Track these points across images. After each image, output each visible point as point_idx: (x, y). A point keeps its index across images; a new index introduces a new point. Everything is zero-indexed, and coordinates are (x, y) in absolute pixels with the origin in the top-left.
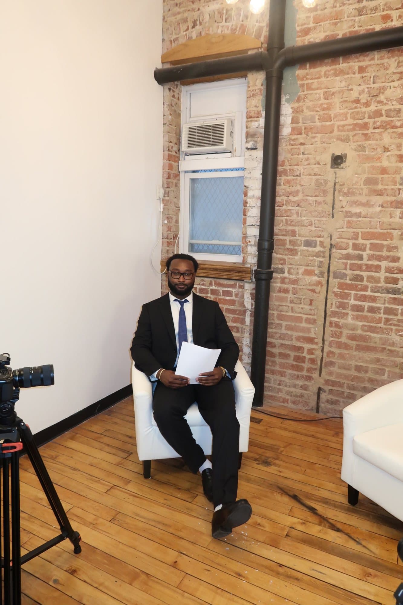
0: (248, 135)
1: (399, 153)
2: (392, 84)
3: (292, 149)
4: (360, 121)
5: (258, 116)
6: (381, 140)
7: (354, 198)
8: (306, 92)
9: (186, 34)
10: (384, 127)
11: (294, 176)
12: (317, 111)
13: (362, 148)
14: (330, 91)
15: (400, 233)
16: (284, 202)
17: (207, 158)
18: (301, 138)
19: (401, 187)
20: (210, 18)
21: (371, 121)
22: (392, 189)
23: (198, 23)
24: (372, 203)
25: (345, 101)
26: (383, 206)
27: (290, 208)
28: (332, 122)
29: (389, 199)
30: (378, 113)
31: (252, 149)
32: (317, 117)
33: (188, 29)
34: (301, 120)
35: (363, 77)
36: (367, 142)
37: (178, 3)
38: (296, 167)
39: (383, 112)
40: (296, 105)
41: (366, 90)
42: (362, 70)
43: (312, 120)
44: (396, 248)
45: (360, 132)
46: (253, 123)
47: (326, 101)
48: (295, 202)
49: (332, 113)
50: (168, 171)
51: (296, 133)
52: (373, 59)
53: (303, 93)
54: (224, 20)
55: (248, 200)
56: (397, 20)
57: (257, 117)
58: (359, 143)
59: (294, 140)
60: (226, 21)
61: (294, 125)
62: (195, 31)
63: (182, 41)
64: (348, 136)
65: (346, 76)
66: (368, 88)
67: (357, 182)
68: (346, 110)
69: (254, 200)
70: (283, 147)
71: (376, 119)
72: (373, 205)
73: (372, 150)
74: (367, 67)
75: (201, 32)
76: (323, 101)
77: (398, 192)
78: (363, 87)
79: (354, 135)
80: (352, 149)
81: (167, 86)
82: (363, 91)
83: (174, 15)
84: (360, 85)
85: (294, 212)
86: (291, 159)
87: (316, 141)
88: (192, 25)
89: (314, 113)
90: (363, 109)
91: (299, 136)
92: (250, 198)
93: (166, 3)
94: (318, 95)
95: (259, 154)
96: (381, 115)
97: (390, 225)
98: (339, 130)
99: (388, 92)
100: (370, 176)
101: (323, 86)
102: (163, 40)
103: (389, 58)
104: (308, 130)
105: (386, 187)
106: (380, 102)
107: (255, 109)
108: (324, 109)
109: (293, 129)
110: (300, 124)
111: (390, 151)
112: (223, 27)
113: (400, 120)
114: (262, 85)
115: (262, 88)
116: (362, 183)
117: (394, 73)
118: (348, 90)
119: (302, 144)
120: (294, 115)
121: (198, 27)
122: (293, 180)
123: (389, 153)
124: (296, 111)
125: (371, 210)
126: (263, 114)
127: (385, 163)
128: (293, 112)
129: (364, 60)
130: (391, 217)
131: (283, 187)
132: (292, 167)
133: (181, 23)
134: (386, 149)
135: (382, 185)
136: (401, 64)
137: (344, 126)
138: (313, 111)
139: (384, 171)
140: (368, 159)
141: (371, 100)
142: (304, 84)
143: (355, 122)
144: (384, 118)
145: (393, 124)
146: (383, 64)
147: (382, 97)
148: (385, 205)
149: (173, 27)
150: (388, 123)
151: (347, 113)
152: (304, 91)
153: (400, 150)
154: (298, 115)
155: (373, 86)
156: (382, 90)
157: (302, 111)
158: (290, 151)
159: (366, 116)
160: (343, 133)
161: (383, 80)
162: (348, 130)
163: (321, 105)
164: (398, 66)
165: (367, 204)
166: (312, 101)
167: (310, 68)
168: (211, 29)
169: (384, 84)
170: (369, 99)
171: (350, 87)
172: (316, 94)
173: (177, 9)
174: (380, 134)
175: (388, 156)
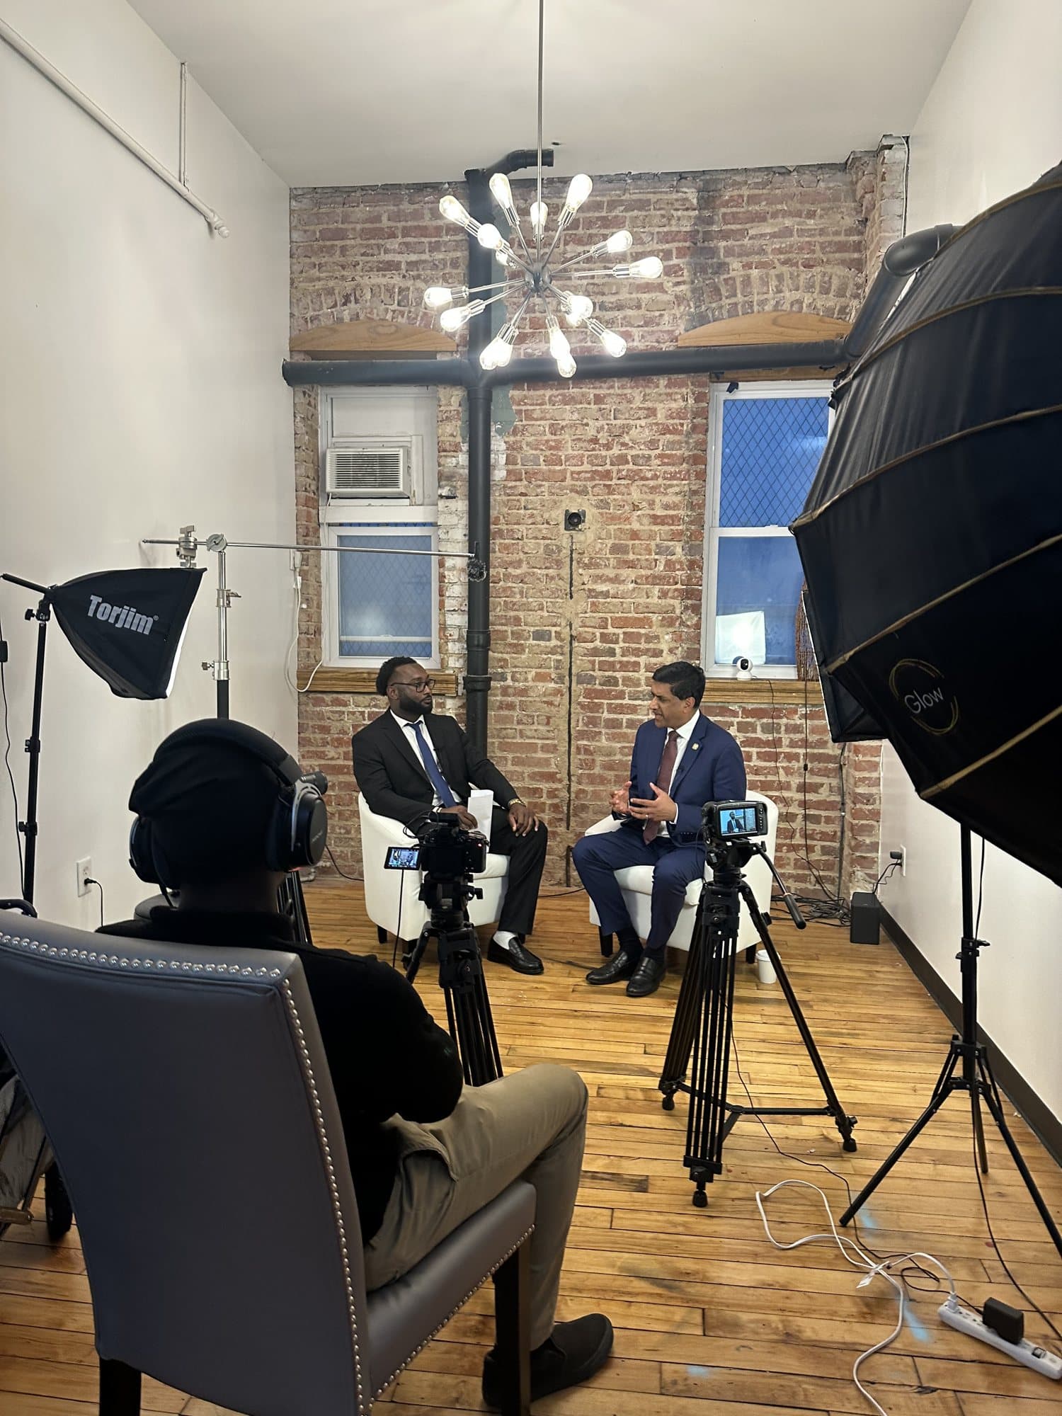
0: (441, 477)
1: (652, 512)
2: (638, 422)
3: (508, 500)
4: (600, 468)
5: (456, 449)
6: (628, 494)
7: (599, 572)
8: (524, 422)
9: (332, 312)
10: (633, 477)
11: (513, 539)
12: (542, 450)
13: (604, 505)
14: (559, 424)
15: (660, 618)
16: (502, 576)
17: (369, 505)
18: (521, 486)
19: (657, 557)
20: (373, 295)
21: (615, 468)
22: (647, 560)
23: (352, 298)
24: (622, 578)
25: (579, 439)
26: (636, 583)
27: (510, 584)
28: (563, 467)
29: (643, 572)
30: (622, 460)
31: (448, 497)
32: (542, 459)
33: (335, 306)
34: (519, 461)
35: (600, 410)
36: (612, 497)
37: (317, 263)
38: (516, 526)
39: (629, 457)
40: (512, 439)
41: (606, 427)
42: (598, 400)
43: (535, 460)
44: (657, 637)
45: (601, 482)
46: (449, 460)
47: (554, 437)
48: (517, 576)
49: (562, 454)
50: (305, 523)
51: (513, 478)
52: (612, 387)
53: (520, 423)
54: (396, 302)
55: (446, 573)
56: (640, 341)
57: (454, 451)
58: (602, 498)
59: (511, 488)
60: (399, 305)
61: (511, 467)
62: (347, 311)
63: (324, 322)
64: (585, 486)
65: (579, 406)
66: (608, 424)
67: (601, 550)
68: (580, 452)
69: (455, 572)
70: (497, 497)
71: (621, 467)
72: (624, 581)
73: (619, 508)
74: (605, 397)
75: (358, 313)
76: (549, 436)
77: (654, 563)
78: (601, 422)
79: (593, 487)
80: (591, 504)
81: (300, 389)
82: (602, 428)
83: (312, 280)
84: (597, 419)
85: (516, 590)
86: (508, 514)
87: (542, 492)
88: (343, 301)
89: (538, 452)
90: (604, 453)
91: (518, 483)
92: (449, 570)
93: (295, 261)
94: (542, 428)
95: (461, 505)
96: (627, 462)
97: (647, 607)
98: (573, 479)
99: (633, 432)
100: (617, 542)
101: (548, 416)
102: (292, 315)
103: (632, 388)
104: (530, 476)
105: (639, 557)
106: (624, 444)
107: (451, 439)
108: (551, 448)
109: (509, 472)
110: (519, 467)
111: (641, 510)
112: (394, 311)
113: (651, 470)
114: (460, 405)
115: (460, 409)
116: (608, 551)
117: (640, 409)
118: (582, 425)
119: (522, 494)
120: (509, 452)
121: (352, 305)
122: (513, 544)
123: (639, 512)
124: (510, 447)
125: (621, 587)
126: (465, 447)
127: (636, 526)
128: (507, 449)
129: (601, 387)
130: (648, 597)
131: (498, 554)
132: (510, 527)
133: (323, 295)
134: (635, 507)
135: (633, 553)
136: (647, 398)
137: (579, 473)
138: (536, 449)
139: (635, 535)
140: (613, 519)
141: (613, 440)
142: (521, 410)
143: (594, 468)
144: (631, 466)
145: (642, 475)
146: (625, 395)
147: (626, 439)
148: (639, 581)
149: (309, 298)
150: (637, 472)
151: (583, 456)
152: (522, 421)
153: (653, 509)
154: (515, 453)
155: (614, 422)
156: (626, 429)
157: (521, 448)
158: (506, 504)
159: (608, 461)
160: (579, 483)
161: (627, 416)
162: (585, 479)
163: (547, 441)
164: (644, 400)
165: (616, 580)
166: (534, 435)
167: (529, 390)
168: (375, 311)
169: (628, 422)
170: (610, 439)
171: (585, 421)
172: (539, 426)
173: (315, 272)
174: (627, 486)
175: (638, 516)
